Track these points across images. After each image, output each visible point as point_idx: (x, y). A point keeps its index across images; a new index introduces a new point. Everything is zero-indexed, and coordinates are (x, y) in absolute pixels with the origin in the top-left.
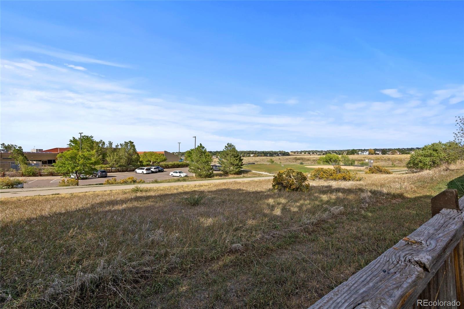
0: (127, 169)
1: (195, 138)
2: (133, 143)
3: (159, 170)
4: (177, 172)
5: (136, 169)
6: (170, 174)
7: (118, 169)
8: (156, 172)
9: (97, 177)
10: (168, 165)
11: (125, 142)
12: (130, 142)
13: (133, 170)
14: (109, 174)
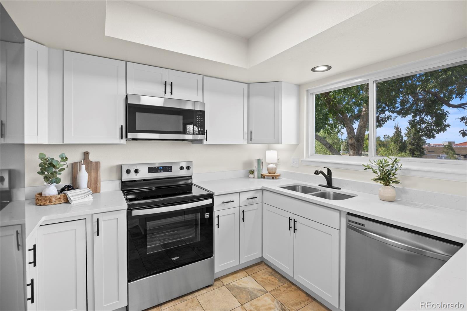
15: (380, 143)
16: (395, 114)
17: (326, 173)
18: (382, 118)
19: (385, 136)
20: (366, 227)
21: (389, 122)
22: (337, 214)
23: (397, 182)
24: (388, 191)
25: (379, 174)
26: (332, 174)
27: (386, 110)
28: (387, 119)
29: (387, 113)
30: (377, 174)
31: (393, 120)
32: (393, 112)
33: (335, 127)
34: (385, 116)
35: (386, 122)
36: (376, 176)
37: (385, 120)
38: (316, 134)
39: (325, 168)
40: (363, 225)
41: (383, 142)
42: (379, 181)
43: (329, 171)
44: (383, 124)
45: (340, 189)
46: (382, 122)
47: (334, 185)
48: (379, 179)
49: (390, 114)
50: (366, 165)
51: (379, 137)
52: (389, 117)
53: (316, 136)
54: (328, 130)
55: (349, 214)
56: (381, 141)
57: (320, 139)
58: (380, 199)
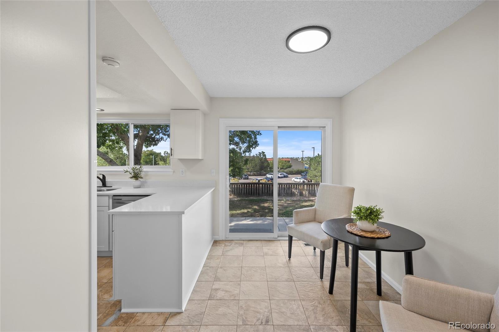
0: (261, 174)
1: (313, 149)
2: (264, 153)
3: (284, 176)
4: (297, 178)
5: (267, 174)
6: (292, 180)
7: (255, 174)
8: (282, 177)
9: (243, 178)
10: (292, 172)
11: (259, 153)
12: (262, 152)
13: (265, 175)
14: (249, 177)
15: (161, 158)
16: (167, 136)
17: (102, 178)
18: (157, 138)
19: (165, 152)
20: (123, 200)
21: (162, 142)
22: (107, 198)
23: (142, 178)
24: (137, 183)
25: (133, 174)
26: (106, 178)
27: (160, 133)
28: (160, 140)
29: (161, 135)
30: (132, 174)
31: (165, 141)
32: (165, 135)
33: (118, 143)
34: (160, 137)
35: (160, 142)
36: (131, 176)
37: (159, 140)
38: (97, 150)
39: (100, 174)
40: (121, 199)
41: (163, 157)
42: (133, 178)
43: (104, 176)
44: (158, 143)
45: (112, 187)
46: (157, 142)
47: (107, 185)
48: (133, 177)
49: (163, 136)
50: (126, 170)
51: (160, 153)
52: (162, 138)
53: (98, 152)
54: (110, 145)
55: (114, 196)
56: (162, 156)
57: (101, 154)
58: (134, 188)
